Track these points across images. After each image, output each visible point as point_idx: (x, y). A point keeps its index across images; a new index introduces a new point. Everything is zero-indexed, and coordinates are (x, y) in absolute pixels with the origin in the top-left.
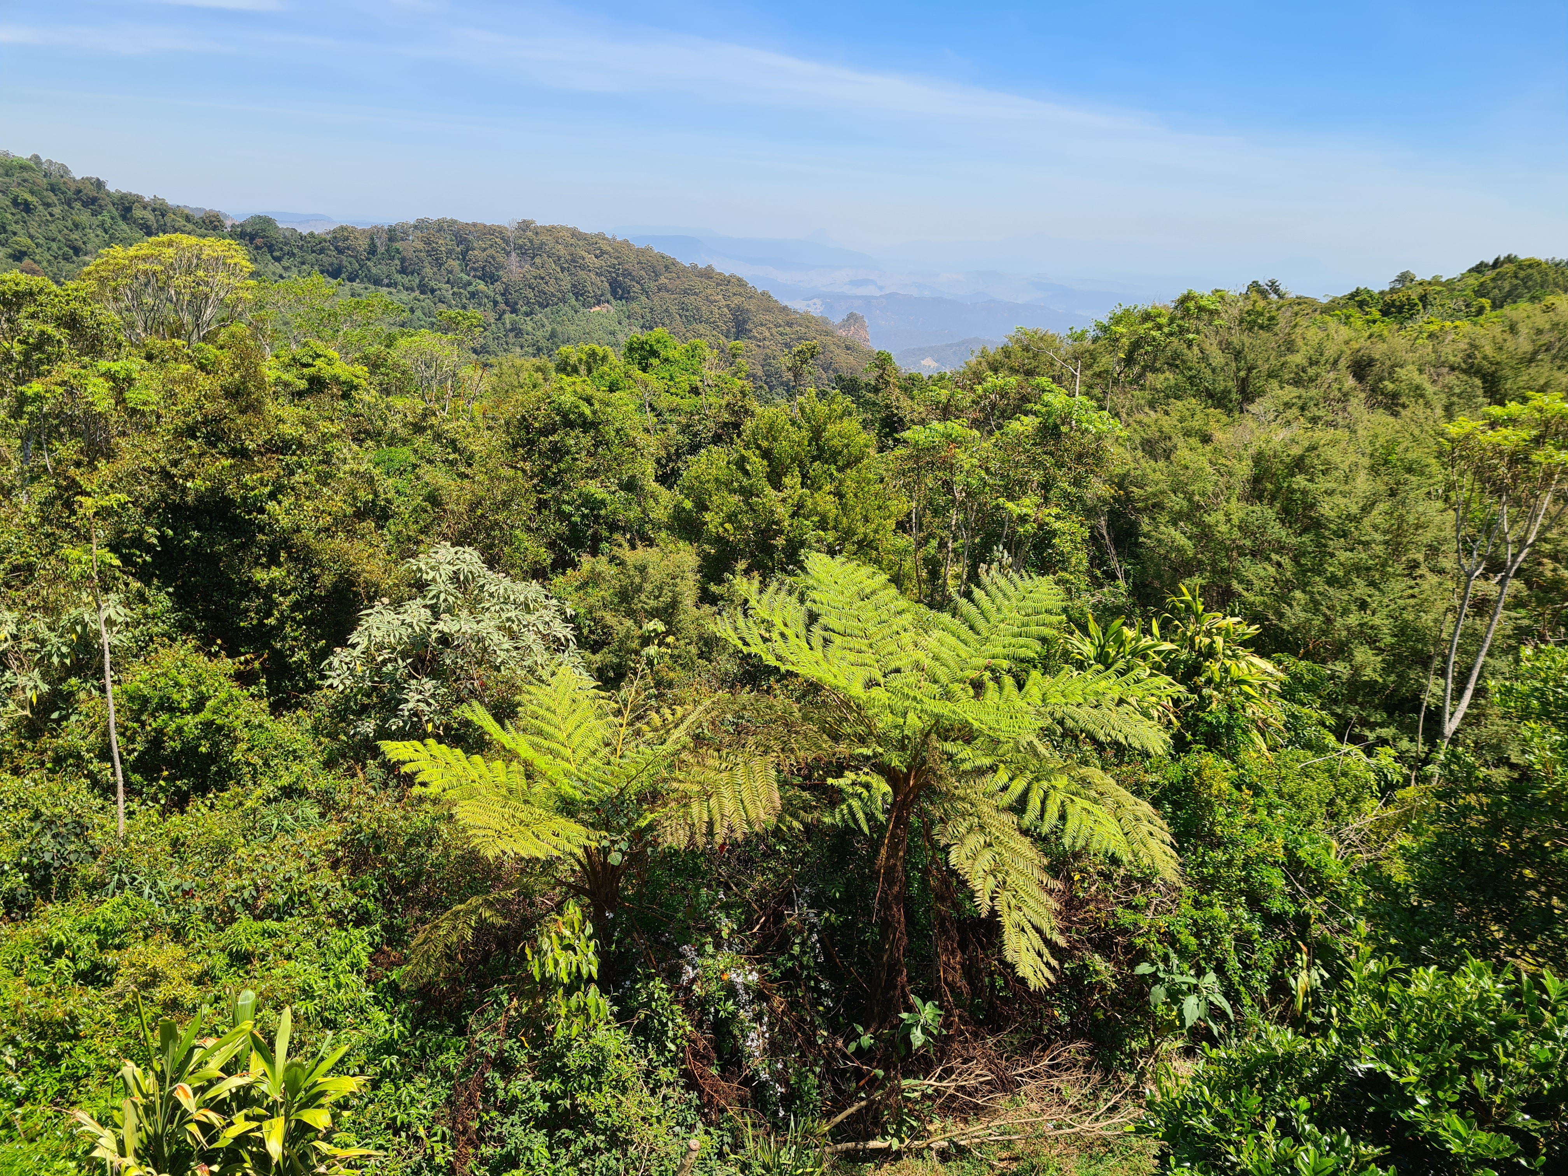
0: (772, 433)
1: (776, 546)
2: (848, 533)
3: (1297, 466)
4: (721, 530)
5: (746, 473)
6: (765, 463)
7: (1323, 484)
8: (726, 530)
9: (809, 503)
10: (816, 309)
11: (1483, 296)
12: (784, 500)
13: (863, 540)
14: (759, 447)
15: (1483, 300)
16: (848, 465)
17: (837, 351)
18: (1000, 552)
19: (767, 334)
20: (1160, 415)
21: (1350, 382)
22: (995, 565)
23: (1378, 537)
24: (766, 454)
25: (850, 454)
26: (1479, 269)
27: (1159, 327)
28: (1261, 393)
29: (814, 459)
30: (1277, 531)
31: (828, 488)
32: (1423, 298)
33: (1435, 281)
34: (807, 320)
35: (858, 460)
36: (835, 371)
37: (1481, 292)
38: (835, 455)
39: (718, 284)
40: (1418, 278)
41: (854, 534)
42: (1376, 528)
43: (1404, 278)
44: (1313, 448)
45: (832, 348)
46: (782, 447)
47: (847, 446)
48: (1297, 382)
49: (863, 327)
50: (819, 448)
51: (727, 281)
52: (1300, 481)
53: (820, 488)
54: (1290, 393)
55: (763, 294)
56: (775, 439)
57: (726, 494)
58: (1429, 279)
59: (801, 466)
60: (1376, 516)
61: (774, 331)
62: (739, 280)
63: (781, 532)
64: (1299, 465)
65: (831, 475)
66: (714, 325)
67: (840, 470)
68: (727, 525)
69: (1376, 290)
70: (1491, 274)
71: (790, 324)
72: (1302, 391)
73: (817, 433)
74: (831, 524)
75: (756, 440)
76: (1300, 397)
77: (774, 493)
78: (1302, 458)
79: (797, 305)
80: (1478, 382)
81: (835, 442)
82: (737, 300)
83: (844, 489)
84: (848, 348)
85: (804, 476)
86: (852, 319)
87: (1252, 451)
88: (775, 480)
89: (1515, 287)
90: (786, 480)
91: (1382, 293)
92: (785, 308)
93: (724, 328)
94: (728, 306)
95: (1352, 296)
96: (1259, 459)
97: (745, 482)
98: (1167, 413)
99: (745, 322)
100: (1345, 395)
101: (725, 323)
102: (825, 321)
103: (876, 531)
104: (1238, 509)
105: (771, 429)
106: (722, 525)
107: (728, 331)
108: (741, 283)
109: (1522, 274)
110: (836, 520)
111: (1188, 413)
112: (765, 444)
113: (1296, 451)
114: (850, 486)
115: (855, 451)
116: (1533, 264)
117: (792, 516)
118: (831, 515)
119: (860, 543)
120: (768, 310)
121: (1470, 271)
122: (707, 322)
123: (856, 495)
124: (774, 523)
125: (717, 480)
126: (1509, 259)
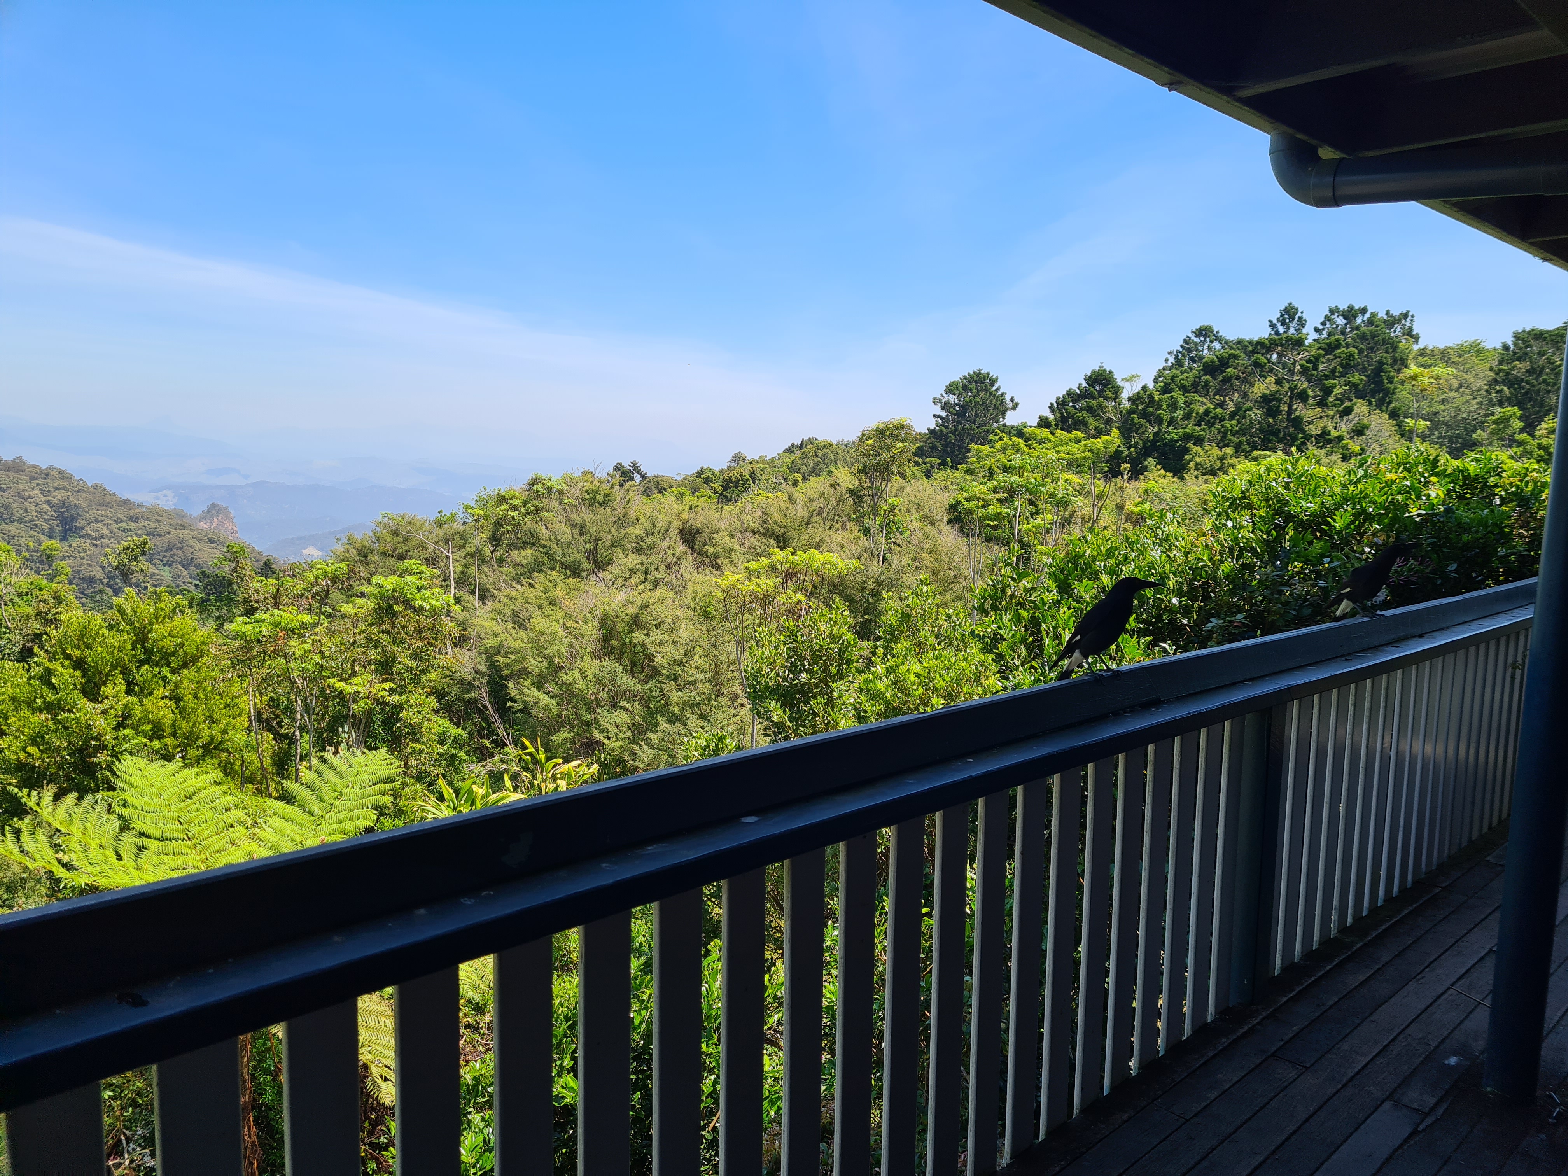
0: (84, 638)
1: (99, 764)
2: (190, 738)
3: (635, 623)
4: (22, 755)
5: (52, 687)
6: (78, 673)
7: (656, 635)
8: (30, 755)
9: (138, 711)
10: (167, 502)
11: (796, 472)
12: (105, 712)
13: (209, 743)
14: (68, 657)
15: (796, 475)
16: (185, 665)
17: (198, 545)
18: (345, 731)
19: (105, 531)
20: (526, 588)
21: (681, 548)
22: (343, 746)
23: (701, 676)
24: (79, 664)
25: (185, 653)
26: (790, 450)
27: (515, 508)
28: (610, 562)
29: (141, 663)
30: (627, 682)
31: (160, 692)
32: (752, 474)
33: (762, 460)
34: (156, 513)
35: (195, 660)
36: (198, 566)
37: (794, 469)
38: (166, 657)
39: (32, 478)
40: (749, 458)
41: (198, 738)
42: (697, 668)
43: (737, 458)
44: (645, 606)
45: (192, 542)
46: (98, 654)
47: (182, 645)
48: (638, 551)
49: (228, 517)
50: (147, 651)
51: (46, 474)
52: (639, 636)
53: (151, 694)
54: (633, 560)
55: (95, 487)
56: (89, 647)
57: (28, 713)
58: (757, 458)
59: (125, 672)
60: (698, 659)
61: (114, 527)
62: (61, 472)
63: (104, 747)
64: (636, 622)
65: (164, 679)
66: (32, 525)
67: (173, 672)
68: (30, 749)
69: (716, 469)
70: (798, 453)
71: (134, 519)
72: (643, 558)
73: (141, 637)
74: (168, 731)
75: (63, 651)
76: (642, 564)
77: (89, 705)
78: (637, 616)
79: (143, 498)
80: (772, 542)
81: (166, 642)
82: (60, 495)
83: (181, 692)
84: (212, 541)
85: (129, 683)
86: (214, 510)
87: (598, 612)
88: (91, 691)
89: (817, 464)
90: (106, 690)
91: (721, 471)
92: (126, 502)
93: (45, 526)
94: (48, 502)
95: (699, 474)
96: (604, 621)
97: (50, 697)
98: (531, 586)
99: (73, 519)
100: (679, 559)
101: (46, 521)
102: (180, 515)
103: (225, 732)
104: (592, 666)
105: (81, 637)
106: (23, 749)
107: (51, 530)
108: (63, 475)
109: (820, 453)
110: (173, 726)
111: (550, 584)
112: (76, 653)
113: (632, 610)
114: (187, 687)
115: (191, 649)
116: (827, 445)
117: (117, 728)
118: (167, 722)
119: (206, 747)
120: (104, 504)
121: (784, 451)
122: (20, 521)
123: (196, 697)
124: (93, 738)
125: (14, 699)
126: (811, 441)
